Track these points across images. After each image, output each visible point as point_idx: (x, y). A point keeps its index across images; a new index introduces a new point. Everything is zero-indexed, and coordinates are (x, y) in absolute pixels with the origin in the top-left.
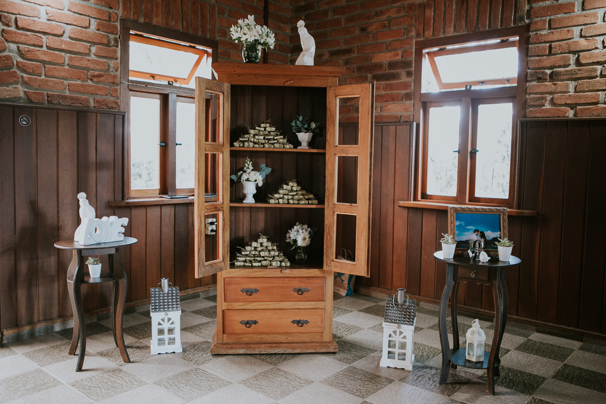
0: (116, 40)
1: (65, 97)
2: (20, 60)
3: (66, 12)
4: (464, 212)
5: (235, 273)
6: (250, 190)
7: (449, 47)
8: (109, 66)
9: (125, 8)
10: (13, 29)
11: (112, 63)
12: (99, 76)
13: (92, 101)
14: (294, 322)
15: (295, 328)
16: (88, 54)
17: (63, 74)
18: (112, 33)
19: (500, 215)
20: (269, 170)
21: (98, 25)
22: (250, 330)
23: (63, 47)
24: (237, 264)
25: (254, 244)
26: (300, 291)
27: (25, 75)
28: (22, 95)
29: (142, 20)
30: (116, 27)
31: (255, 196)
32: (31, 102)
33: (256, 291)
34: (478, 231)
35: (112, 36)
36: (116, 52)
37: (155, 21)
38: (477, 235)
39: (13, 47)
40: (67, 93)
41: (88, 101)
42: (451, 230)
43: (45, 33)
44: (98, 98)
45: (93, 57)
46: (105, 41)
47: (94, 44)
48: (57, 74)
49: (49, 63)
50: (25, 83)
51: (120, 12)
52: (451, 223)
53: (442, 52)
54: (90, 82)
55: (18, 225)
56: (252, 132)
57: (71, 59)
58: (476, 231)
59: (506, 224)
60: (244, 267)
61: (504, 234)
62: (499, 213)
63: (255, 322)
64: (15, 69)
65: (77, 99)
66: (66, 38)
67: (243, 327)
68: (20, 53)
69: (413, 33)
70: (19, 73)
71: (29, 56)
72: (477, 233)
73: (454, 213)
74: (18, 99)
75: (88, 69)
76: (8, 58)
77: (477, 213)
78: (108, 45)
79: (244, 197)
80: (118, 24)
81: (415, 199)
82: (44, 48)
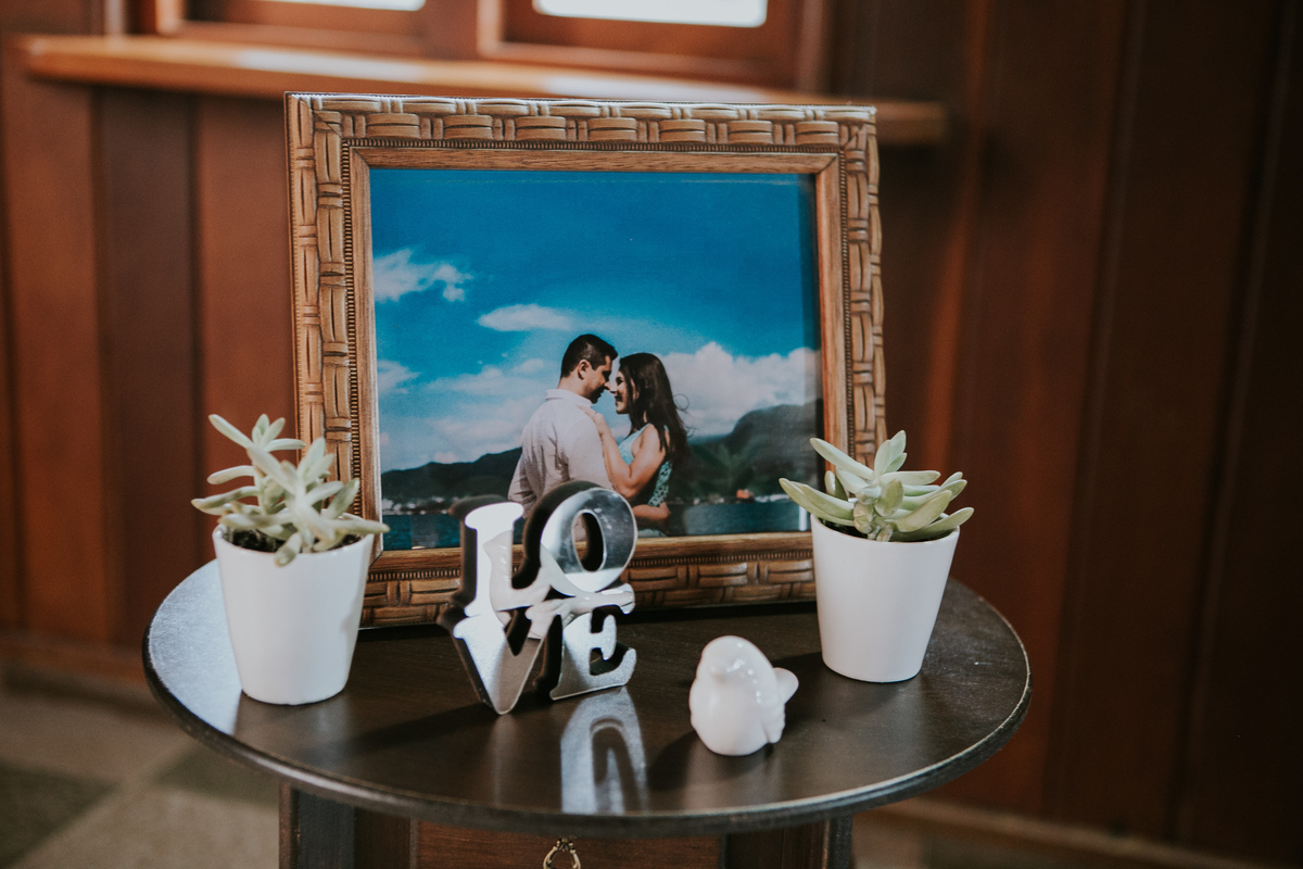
4: (461, 158)
19: (812, 177)
34: (604, 350)
38: (594, 395)
42: (329, 355)
52: (326, 275)
58: (583, 351)
59: (869, 273)
61: (850, 373)
62: (802, 162)
72: (593, 376)
73: (357, 166)
77: (584, 160)
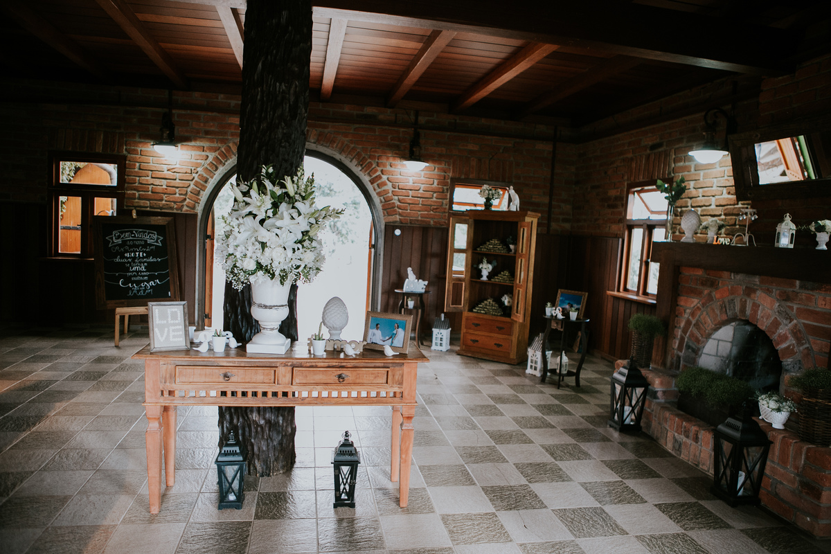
0: (447, 189)
1: (418, 220)
2: (399, 203)
3: (422, 178)
5: (471, 314)
6: (485, 273)
7: (646, 188)
8: (443, 203)
9: (453, 172)
10: (397, 190)
11: (444, 202)
12: (436, 209)
13: (432, 222)
14: (495, 344)
15: (496, 348)
16: (432, 198)
17: (418, 209)
18: (445, 186)
20: (496, 264)
21: (438, 182)
22: (475, 345)
23: (419, 195)
24: (474, 310)
25: (485, 302)
26: (500, 329)
27: (400, 211)
28: (398, 220)
29: (463, 177)
30: (448, 182)
31: (487, 277)
32: (402, 223)
33: (479, 325)
35: (445, 187)
36: (446, 196)
37: (471, 176)
39: (396, 198)
40: (420, 218)
41: (430, 222)
43: (411, 190)
44: (435, 220)
45: (434, 199)
46: (441, 190)
47: (435, 192)
48: (415, 209)
49: (412, 204)
50: (400, 215)
51: (451, 174)
53: (642, 191)
54: (432, 212)
55: (391, 281)
56: (488, 243)
57: (422, 201)
60: (477, 312)
63: (477, 341)
64: (396, 208)
65: (424, 221)
66: (421, 191)
67: (472, 342)
68: (399, 201)
69: (626, 178)
70: (398, 210)
71: (403, 201)
72: (569, 305)
74: (396, 222)
75: (431, 206)
76: (394, 203)
78: (443, 192)
79: (482, 276)
80: (449, 181)
81: (618, 291)
82: (410, 197)
